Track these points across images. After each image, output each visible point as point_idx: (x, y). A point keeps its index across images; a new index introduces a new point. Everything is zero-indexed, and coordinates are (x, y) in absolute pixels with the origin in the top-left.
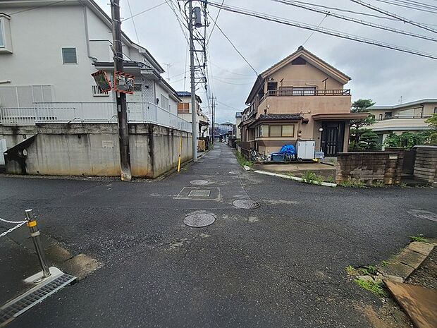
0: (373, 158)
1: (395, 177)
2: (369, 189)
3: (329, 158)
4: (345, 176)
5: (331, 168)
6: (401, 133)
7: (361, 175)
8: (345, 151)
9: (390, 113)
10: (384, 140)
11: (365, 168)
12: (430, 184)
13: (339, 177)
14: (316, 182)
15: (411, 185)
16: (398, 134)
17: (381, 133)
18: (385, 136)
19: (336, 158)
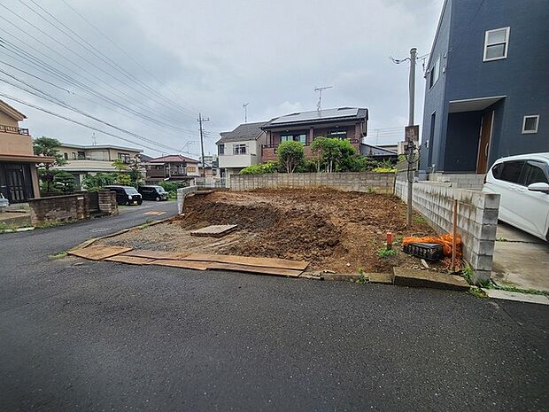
0: (64, 200)
1: (85, 213)
2: (65, 224)
3: (18, 205)
4: (41, 218)
5: (24, 215)
6: (95, 174)
7: (57, 215)
8: (37, 196)
9: (83, 153)
10: (81, 180)
11: (59, 209)
12: (110, 214)
13: (35, 220)
14: (9, 231)
15: (99, 217)
16: (94, 175)
17: (77, 174)
18: (81, 176)
19: (27, 204)
